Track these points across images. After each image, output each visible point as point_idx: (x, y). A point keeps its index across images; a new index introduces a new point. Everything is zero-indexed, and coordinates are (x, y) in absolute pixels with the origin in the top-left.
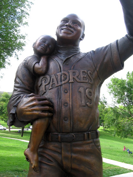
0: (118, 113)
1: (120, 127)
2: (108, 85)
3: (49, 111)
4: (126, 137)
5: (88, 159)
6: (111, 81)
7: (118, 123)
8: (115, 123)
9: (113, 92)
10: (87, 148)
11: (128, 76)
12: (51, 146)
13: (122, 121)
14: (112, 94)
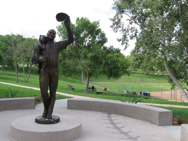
0: (65, 54)
1: (66, 67)
2: (58, 28)
3: (47, 60)
4: (70, 75)
5: (55, 72)
6: (61, 24)
7: (65, 64)
8: (62, 63)
9: (63, 35)
10: (55, 70)
11: (77, 21)
12: (47, 69)
13: (68, 62)
14: (61, 36)
